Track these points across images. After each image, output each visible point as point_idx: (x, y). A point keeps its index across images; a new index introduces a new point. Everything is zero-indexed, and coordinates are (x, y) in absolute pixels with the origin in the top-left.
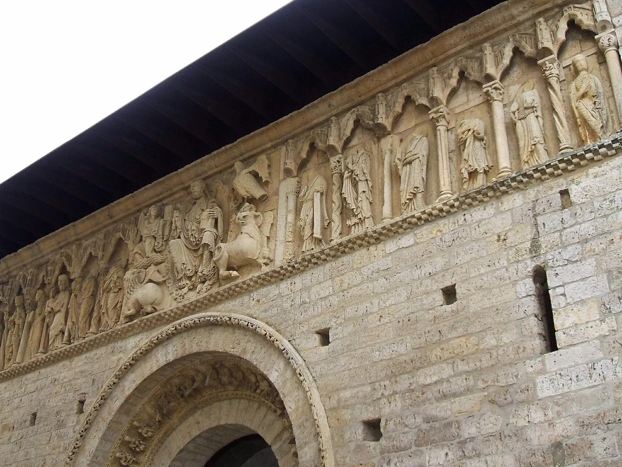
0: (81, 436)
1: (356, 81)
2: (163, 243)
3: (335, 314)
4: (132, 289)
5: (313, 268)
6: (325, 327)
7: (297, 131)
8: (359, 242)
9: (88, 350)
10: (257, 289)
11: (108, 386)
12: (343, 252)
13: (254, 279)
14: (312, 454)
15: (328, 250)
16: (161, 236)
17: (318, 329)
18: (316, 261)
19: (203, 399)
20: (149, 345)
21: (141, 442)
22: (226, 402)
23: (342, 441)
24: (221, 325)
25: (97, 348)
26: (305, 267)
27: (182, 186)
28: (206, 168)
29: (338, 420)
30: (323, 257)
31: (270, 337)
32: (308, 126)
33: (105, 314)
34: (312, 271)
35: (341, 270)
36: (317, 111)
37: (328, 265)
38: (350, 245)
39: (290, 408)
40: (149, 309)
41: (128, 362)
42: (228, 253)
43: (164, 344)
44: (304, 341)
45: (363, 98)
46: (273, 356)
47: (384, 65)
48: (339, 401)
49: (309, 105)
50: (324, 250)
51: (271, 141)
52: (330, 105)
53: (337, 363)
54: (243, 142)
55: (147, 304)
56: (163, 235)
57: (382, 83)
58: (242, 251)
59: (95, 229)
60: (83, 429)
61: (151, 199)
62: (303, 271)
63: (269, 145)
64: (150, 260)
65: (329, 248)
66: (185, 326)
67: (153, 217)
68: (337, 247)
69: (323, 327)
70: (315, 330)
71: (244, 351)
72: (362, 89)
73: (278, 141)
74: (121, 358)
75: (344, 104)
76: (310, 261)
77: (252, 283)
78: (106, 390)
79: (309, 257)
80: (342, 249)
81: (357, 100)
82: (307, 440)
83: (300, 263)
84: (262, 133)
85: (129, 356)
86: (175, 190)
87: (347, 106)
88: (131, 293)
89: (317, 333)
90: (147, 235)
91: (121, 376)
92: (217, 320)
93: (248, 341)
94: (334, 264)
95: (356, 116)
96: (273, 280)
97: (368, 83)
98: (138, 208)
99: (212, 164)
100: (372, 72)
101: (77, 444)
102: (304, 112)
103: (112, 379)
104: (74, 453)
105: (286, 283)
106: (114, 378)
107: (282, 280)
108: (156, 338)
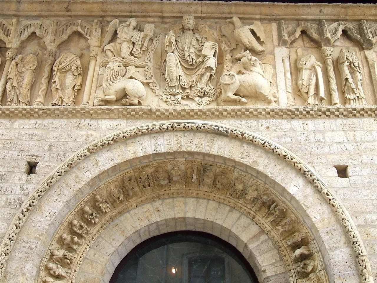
0: (39, 196)
1: (349, 4)
2: (141, 52)
3: (352, 157)
4: (115, 78)
5: (324, 118)
6: (343, 164)
7: (286, 17)
8: (369, 112)
9: (39, 117)
10: (266, 118)
11: (78, 157)
12: (355, 116)
13: (266, 109)
14: (344, 257)
15: (343, 110)
16: (141, 46)
17: (336, 164)
18: (330, 114)
19: (169, 192)
20: (135, 132)
21: (98, 215)
22: (193, 199)
23: (373, 251)
24: (227, 136)
25: (54, 118)
26: (317, 115)
27: (160, 14)
28: (191, 10)
29: (367, 235)
30: (337, 113)
31: (292, 159)
32: (296, 17)
33: (59, 91)
34: (324, 120)
35: (353, 128)
36: (309, 10)
37: (339, 121)
38: (362, 112)
39: (315, 217)
40: (136, 102)
41: (107, 141)
42: (240, 82)
43: (153, 135)
44: (324, 170)
45: (348, 18)
46: (290, 174)
47: (372, 4)
48: (366, 221)
49: (306, 4)
50: (340, 109)
51: (260, 14)
52: (321, 11)
53: (360, 193)
54: (236, 4)
55: (135, 97)
56: (142, 45)
57: (366, 14)
58: (255, 86)
59: (43, 13)
60: (43, 190)
61: (121, 12)
62: (316, 118)
63: (258, 17)
64: (127, 61)
65: (344, 109)
66: (184, 127)
67: (131, 27)
68: (351, 110)
69: (342, 163)
70: (334, 164)
71: (256, 162)
72: (350, 12)
73: (266, 17)
74: (92, 135)
75: (332, 15)
76: (324, 113)
77: (263, 113)
78: (75, 159)
79: (325, 109)
80: (354, 112)
81: (342, 17)
82: (337, 245)
83: (315, 111)
84: (256, 6)
85: (109, 136)
86: (151, 14)
87: (333, 17)
88: (114, 81)
89: (334, 166)
90: (126, 40)
91: (94, 151)
92: (227, 132)
93: (260, 156)
94: (345, 121)
95: (345, 27)
96: (284, 116)
97: (356, 10)
98: (103, 14)
99: (200, 9)
100: (362, 4)
101: (33, 202)
102: (299, 6)
103: (82, 150)
104: (28, 210)
105: (298, 122)
106: (86, 151)
107: (293, 118)
108: (147, 128)
